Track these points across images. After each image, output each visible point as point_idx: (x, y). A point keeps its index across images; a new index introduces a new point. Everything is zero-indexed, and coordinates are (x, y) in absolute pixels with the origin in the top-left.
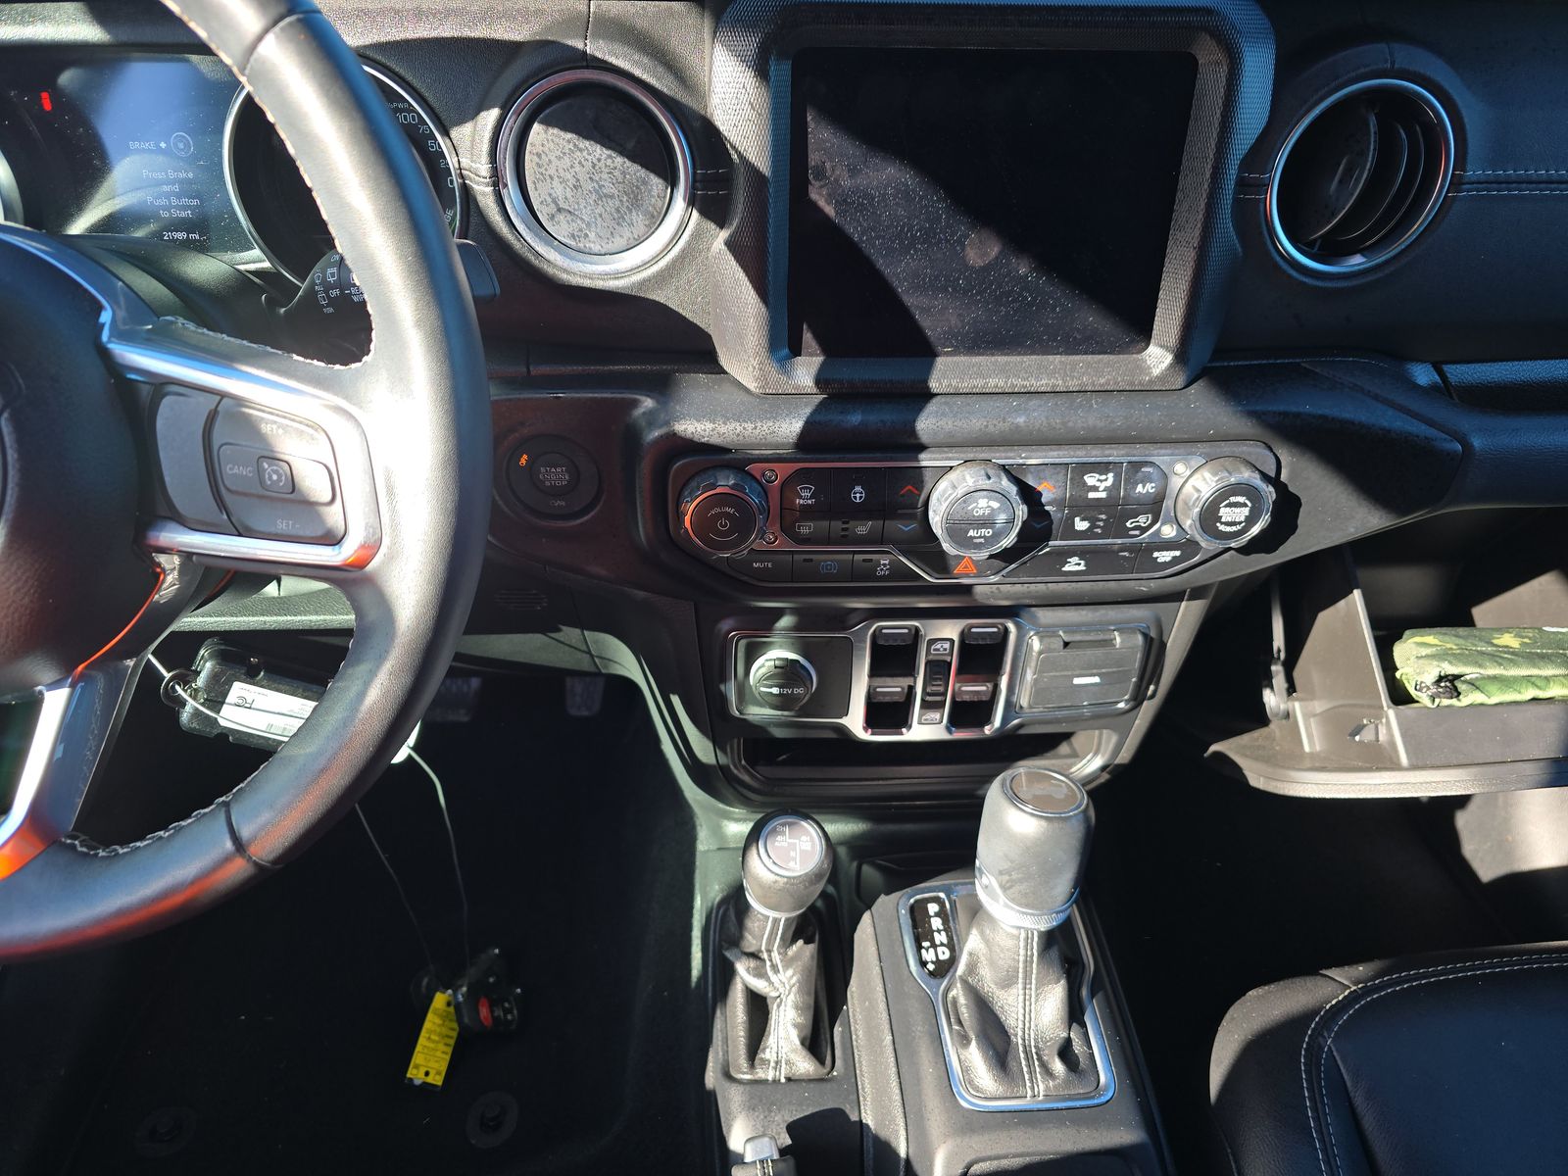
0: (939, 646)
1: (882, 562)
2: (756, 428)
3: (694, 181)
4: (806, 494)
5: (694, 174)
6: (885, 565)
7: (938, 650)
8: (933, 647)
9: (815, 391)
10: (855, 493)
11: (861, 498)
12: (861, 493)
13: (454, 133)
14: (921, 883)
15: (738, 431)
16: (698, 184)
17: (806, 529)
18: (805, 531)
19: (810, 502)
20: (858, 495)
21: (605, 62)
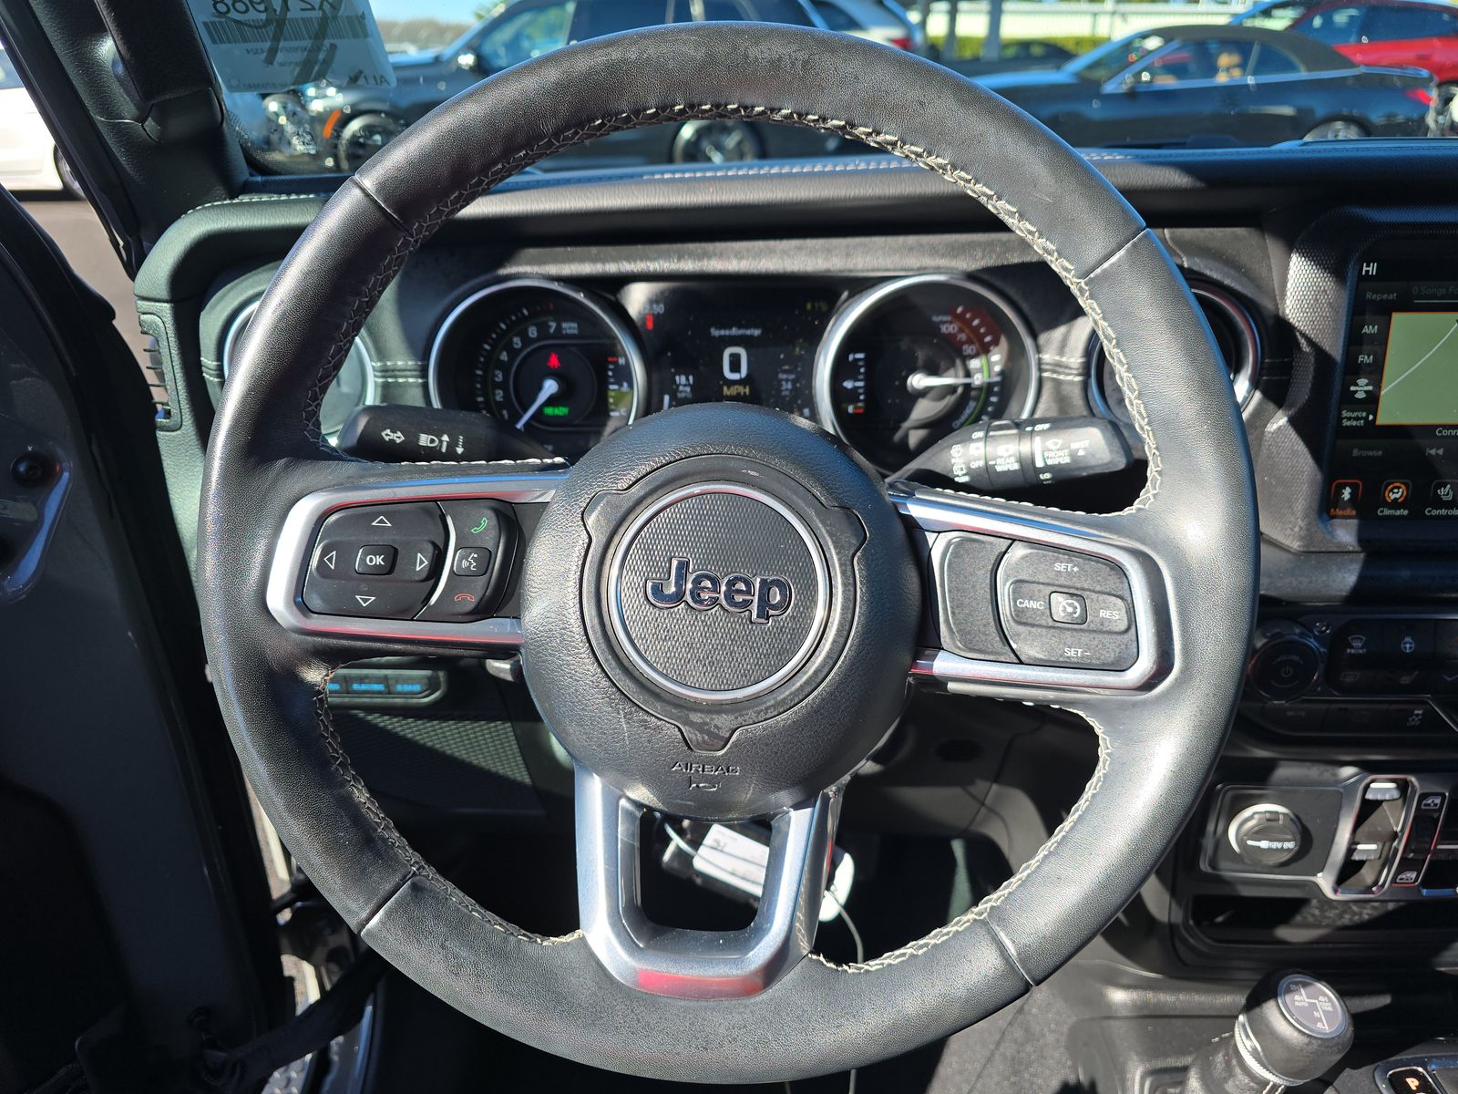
0: (1430, 801)
1: (1416, 712)
2: (1311, 582)
3: (1262, 369)
4: (1357, 644)
5: (1262, 363)
6: (1418, 715)
7: (1429, 805)
8: (1424, 802)
9: (1358, 548)
10: (1406, 643)
11: (1410, 648)
12: (1410, 643)
13: (1043, 338)
14: (1393, 1056)
15: (1294, 585)
16: (1264, 372)
17: (1350, 678)
18: (1349, 680)
19: (1361, 651)
20: (1408, 646)
21: (1202, 274)
